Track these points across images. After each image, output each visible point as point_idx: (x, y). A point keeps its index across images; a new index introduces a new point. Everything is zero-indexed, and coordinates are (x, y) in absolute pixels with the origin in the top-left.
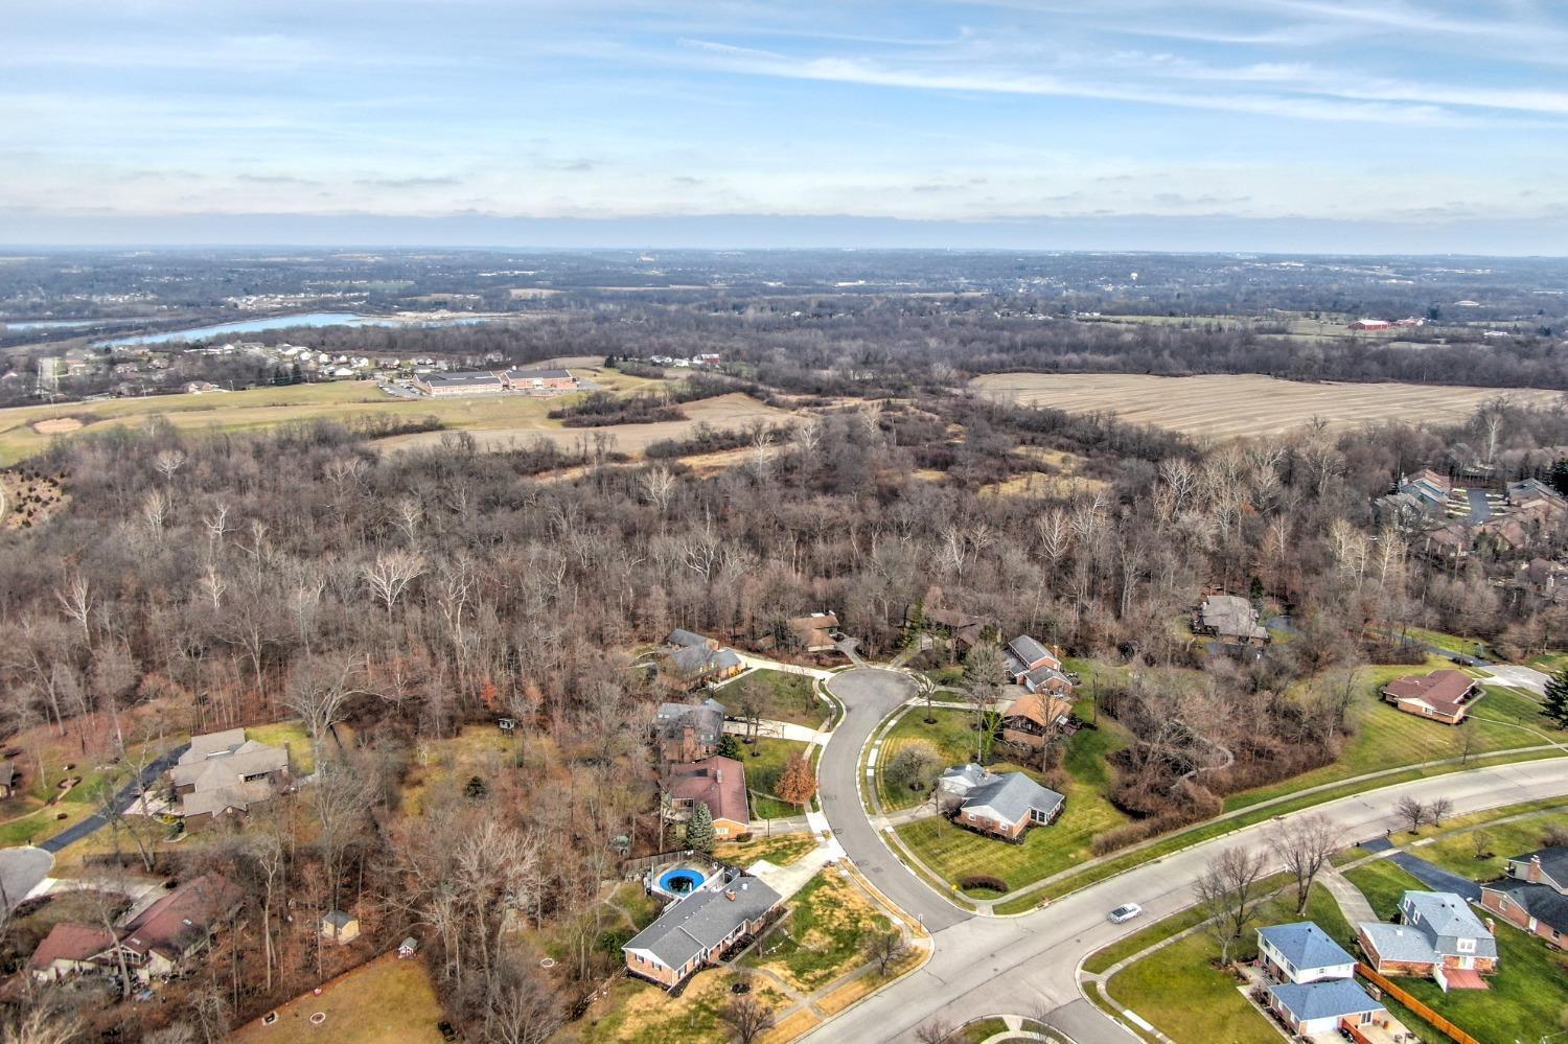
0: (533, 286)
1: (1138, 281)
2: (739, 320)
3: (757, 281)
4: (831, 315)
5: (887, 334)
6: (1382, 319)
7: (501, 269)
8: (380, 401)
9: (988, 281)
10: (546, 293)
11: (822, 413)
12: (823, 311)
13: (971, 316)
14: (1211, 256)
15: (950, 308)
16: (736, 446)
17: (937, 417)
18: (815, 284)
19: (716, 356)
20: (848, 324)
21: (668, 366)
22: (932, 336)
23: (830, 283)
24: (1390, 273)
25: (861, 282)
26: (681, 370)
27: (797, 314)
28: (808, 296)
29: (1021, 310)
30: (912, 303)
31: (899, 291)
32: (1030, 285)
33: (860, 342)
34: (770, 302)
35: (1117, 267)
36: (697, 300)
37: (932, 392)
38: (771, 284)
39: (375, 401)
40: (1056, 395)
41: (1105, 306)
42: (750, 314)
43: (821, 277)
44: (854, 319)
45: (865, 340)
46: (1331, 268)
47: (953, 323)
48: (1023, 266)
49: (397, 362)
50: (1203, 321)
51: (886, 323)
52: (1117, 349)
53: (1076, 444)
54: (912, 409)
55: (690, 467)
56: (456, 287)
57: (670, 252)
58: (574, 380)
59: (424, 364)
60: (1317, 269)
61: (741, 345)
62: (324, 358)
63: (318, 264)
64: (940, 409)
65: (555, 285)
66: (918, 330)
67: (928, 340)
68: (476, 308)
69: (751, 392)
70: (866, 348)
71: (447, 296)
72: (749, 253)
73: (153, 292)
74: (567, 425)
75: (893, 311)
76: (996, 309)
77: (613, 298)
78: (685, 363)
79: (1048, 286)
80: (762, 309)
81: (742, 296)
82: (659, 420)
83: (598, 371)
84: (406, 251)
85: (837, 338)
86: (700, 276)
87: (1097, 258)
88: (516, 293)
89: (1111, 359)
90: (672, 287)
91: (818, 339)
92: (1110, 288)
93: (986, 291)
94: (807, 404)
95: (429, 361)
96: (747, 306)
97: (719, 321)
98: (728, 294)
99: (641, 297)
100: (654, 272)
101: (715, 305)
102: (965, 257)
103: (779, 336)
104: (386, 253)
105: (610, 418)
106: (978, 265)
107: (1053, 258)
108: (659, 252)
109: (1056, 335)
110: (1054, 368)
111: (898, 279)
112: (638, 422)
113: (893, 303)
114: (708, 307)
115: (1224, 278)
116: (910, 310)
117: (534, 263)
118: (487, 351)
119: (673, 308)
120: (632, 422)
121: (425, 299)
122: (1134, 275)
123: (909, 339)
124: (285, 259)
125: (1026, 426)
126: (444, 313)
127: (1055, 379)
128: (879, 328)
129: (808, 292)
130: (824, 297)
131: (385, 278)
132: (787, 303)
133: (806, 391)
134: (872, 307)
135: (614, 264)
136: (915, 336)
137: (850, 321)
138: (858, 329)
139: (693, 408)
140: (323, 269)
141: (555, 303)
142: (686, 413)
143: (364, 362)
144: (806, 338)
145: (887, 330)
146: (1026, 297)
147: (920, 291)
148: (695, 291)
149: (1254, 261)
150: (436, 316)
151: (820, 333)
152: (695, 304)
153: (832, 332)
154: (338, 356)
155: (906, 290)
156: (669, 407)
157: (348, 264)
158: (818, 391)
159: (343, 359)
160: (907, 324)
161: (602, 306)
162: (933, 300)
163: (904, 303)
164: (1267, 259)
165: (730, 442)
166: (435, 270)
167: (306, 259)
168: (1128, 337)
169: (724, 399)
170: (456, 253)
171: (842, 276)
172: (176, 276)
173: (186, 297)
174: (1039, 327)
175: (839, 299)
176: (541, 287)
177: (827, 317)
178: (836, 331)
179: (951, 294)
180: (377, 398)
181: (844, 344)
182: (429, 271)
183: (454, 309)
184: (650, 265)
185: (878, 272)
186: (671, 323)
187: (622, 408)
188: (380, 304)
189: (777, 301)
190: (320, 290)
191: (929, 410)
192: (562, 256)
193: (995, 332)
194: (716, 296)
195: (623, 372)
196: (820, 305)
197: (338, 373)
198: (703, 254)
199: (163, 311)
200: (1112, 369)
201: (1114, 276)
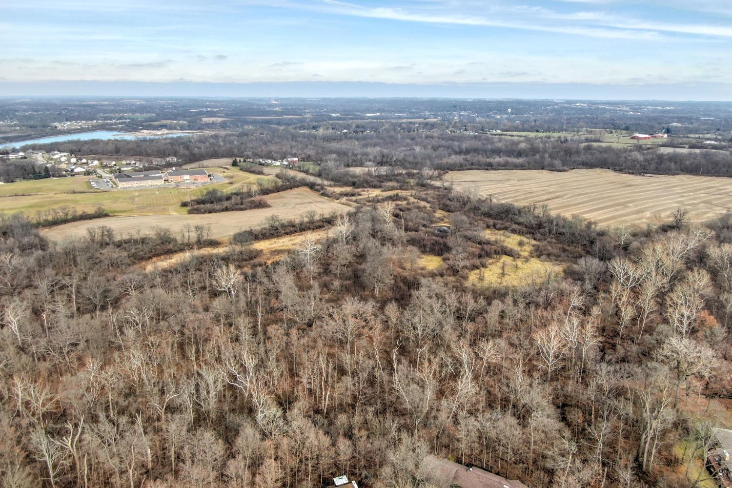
0: (215, 116)
1: (512, 113)
2: (315, 135)
3: (326, 113)
4: (363, 132)
5: (392, 143)
6: (646, 134)
7: (201, 107)
8: (83, 193)
9: (439, 113)
10: (220, 120)
11: (356, 201)
12: (359, 130)
13: (436, 132)
14: (542, 101)
15: (423, 128)
16: (296, 232)
17: (428, 205)
18: (356, 115)
19: (296, 159)
20: (371, 138)
21: (268, 165)
22: (416, 145)
23: (363, 114)
24: (627, 109)
25: (378, 114)
26: (273, 170)
27: (345, 131)
28: (351, 121)
29: (460, 129)
30: (404, 125)
31: (396, 118)
32: (460, 115)
33: (378, 148)
34: (332, 124)
35: (500, 106)
36: (295, 124)
37: (423, 185)
38: (334, 115)
39: (80, 193)
40: (497, 186)
41: (502, 127)
42: (321, 131)
43: (358, 112)
44: (375, 135)
45: (380, 147)
46: (600, 107)
47: (427, 137)
48: (457, 106)
49: (114, 163)
50: (556, 135)
51: (391, 137)
52: (519, 154)
53: (524, 229)
54: (412, 200)
55: (261, 251)
56: (175, 117)
57: (286, 99)
58: (209, 176)
59: (127, 165)
60: (593, 107)
61: (312, 152)
62: (74, 160)
63: (111, 105)
64: (430, 199)
65: (227, 115)
66: (408, 141)
67: (415, 147)
68: (182, 128)
69: (312, 186)
70: (381, 152)
71: (168, 122)
72: (324, 99)
73: (18, 119)
74: (191, 212)
75: (395, 130)
76: (447, 128)
77: (254, 122)
78: (278, 163)
79: (469, 116)
80: (327, 128)
81: (318, 121)
82: (251, 208)
83: (227, 169)
84: (156, 99)
85: (366, 146)
86: (299, 111)
87: (489, 102)
88: (205, 120)
89: (521, 160)
90: (285, 116)
91: (355, 146)
92: (498, 117)
93: (439, 118)
94: (346, 195)
95: (133, 162)
96: (320, 127)
97: (304, 136)
98: (311, 121)
99: (268, 122)
100: (277, 109)
101: (304, 126)
102: (427, 102)
103: (335, 145)
104: (146, 100)
105: (218, 207)
106: (435, 106)
107: (469, 102)
108: (281, 99)
109: (483, 145)
110: (489, 167)
111: (396, 113)
112: (236, 210)
113: (394, 125)
114: (300, 128)
115: (552, 111)
116: (403, 129)
117: (218, 105)
118: (169, 155)
119: (282, 128)
120: (233, 210)
121: (156, 123)
122: (509, 110)
123: (404, 146)
124: (95, 103)
125: (488, 215)
126: (165, 131)
127: (492, 174)
128: (388, 140)
129: (352, 119)
130: (359, 122)
131: (141, 113)
132: (340, 125)
133: (346, 184)
134: (384, 128)
135: (258, 105)
136: (408, 145)
137: (372, 136)
138: (377, 141)
139: (275, 198)
140: (113, 108)
141: (223, 125)
142: (269, 202)
143: (96, 163)
144: (349, 146)
145: (392, 141)
146: (461, 122)
147: (407, 118)
148: (296, 119)
149: (563, 103)
150: (159, 132)
151: (357, 143)
152: (293, 126)
153: (363, 142)
154: (81, 159)
155: (400, 118)
156: (257, 198)
157: (126, 105)
158: (354, 184)
159: (84, 161)
160: (402, 138)
161: (246, 127)
162: (414, 123)
163: (400, 125)
164: (568, 102)
165: (292, 229)
166: (168, 108)
167: (106, 103)
168: (523, 146)
169: (296, 191)
170: (181, 100)
171: (369, 111)
172: (35, 111)
173: (32, 123)
174: (472, 139)
175: (367, 123)
176: (219, 117)
177: (361, 133)
178: (366, 142)
179: (422, 120)
180: (82, 190)
181: (369, 150)
182: (165, 109)
183: (170, 129)
184: (276, 105)
185: (386, 109)
186: (279, 137)
187: (228, 198)
188: (133, 126)
189: (336, 124)
190: (105, 119)
191: (423, 200)
192: (234, 101)
193: (451, 142)
194: (305, 121)
195: (241, 169)
196: (357, 126)
197: (76, 170)
198: (303, 100)
199: (16, 130)
200: (522, 167)
201: (500, 111)
